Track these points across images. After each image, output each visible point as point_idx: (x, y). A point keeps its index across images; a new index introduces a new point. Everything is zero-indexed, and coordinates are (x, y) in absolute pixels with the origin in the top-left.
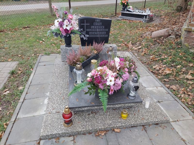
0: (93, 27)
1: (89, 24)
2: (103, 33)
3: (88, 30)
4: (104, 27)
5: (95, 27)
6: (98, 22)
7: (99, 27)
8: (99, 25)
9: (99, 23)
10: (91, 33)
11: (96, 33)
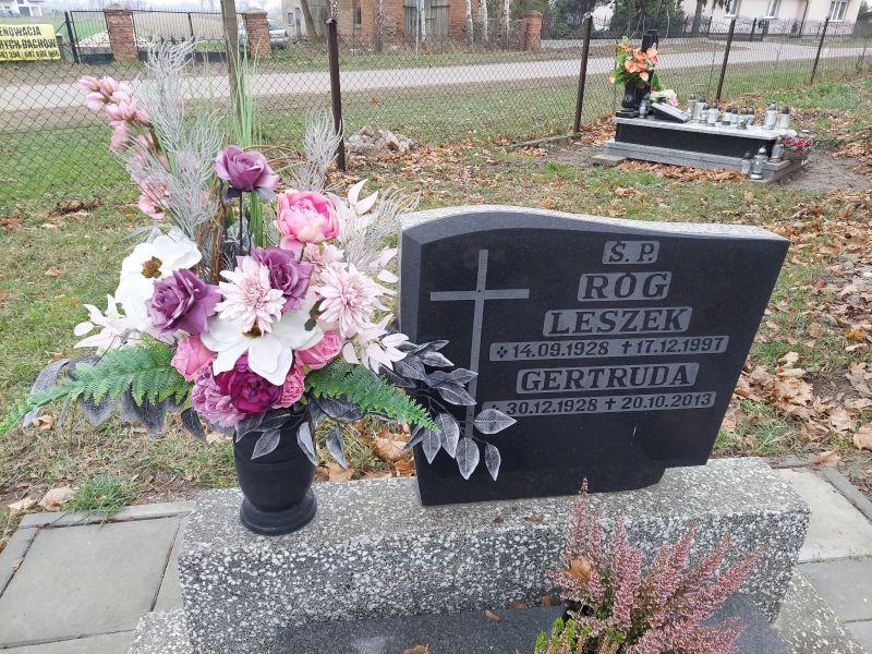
0: (568, 318)
1: (523, 294)
2: (670, 378)
3: (507, 351)
4: (685, 320)
5: (594, 322)
6: (629, 269)
7: (639, 321)
8: (638, 295)
9: (641, 277)
10: (537, 377)
11: (587, 382)
